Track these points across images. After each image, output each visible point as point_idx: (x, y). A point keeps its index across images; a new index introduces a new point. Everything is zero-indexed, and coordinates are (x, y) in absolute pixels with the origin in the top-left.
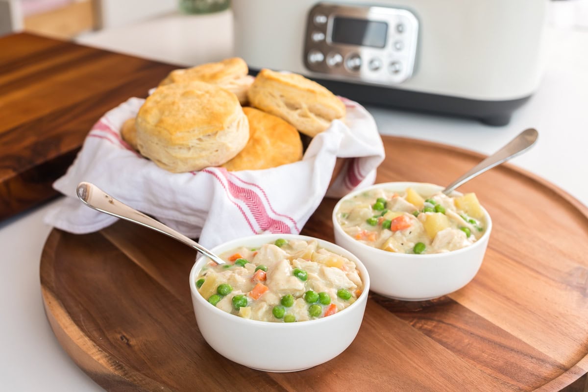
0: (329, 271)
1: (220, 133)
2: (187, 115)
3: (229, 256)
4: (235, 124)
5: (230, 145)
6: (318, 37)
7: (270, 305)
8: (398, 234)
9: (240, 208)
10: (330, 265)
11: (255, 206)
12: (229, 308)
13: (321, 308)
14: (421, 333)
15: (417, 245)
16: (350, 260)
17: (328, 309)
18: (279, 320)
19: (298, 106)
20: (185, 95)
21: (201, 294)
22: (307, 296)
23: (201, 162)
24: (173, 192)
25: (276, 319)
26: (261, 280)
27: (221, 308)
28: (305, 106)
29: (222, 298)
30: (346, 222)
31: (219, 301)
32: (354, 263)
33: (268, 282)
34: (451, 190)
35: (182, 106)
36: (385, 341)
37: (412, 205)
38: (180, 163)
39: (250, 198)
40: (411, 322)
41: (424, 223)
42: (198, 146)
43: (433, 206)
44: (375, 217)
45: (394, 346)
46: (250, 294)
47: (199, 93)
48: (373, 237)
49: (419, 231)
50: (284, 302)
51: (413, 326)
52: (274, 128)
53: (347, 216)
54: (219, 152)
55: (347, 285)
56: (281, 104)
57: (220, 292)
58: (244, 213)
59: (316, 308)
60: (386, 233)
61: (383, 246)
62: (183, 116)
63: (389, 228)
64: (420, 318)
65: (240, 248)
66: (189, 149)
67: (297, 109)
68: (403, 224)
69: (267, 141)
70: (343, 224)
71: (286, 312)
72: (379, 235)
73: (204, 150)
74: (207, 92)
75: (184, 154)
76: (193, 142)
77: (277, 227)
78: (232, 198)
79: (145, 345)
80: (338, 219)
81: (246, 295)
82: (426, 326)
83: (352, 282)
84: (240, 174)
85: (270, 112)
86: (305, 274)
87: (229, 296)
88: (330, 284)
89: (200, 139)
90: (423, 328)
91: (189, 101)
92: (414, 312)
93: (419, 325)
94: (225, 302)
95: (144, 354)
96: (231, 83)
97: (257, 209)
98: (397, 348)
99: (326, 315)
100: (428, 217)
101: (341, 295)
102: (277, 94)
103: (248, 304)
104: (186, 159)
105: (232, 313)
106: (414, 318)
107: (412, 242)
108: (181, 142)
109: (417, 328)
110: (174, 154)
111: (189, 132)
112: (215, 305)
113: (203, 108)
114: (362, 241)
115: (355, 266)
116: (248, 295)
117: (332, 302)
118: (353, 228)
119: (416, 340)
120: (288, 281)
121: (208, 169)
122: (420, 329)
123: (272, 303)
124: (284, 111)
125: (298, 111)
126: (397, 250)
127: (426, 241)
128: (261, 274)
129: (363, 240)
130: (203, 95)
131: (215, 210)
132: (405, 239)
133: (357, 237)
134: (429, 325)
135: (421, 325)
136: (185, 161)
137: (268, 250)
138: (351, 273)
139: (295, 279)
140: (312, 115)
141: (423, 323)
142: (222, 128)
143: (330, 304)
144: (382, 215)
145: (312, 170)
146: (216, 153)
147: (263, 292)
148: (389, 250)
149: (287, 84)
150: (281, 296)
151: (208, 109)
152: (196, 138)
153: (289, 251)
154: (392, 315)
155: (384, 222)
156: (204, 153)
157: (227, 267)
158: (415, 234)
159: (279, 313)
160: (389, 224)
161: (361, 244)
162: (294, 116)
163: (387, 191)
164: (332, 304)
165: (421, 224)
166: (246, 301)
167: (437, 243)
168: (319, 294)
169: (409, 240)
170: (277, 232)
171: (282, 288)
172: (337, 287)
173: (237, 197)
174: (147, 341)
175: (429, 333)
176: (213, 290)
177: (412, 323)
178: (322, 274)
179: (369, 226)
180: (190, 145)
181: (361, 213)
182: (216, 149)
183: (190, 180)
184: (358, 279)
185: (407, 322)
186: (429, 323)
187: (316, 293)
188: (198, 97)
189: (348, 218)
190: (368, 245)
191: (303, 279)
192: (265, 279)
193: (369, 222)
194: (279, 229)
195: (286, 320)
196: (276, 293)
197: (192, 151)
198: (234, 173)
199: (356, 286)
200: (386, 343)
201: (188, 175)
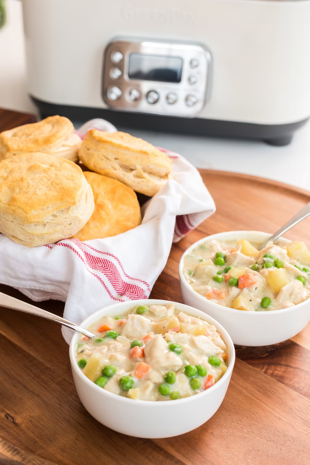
0: (198, 339)
1: (72, 207)
2: (38, 192)
3: (96, 328)
4: (84, 197)
5: (82, 218)
6: (116, 74)
7: (155, 383)
8: (246, 290)
9: (100, 279)
10: (197, 334)
11: (112, 275)
12: (117, 389)
13: (201, 381)
14: (273, 379)
15: (264, 300)
16: (211, 324)
17: (206, 381)
18: (165, 398)
19: (132, 168)
20: (31, 169)
21: (87, 376)
22: (187, 371)
23: (56, 237)
24: (32, 266)
25: (163, 397)
26: (140, 357)
27: (110, 391)
28: (139, 167)
29: (109, 379)
30: (194, 280)
31: (106, 383)
32: (214, 327)
33: (148, 359)
34: (278, 236)
35: (31, 183)
36: (244, 391)
37: (249, 258)
38: (36, 239)
39: (107, 268)
40: (262, 368)
41: (267, 278)
42: (53, 221)
43: (273, 261)
44: (219, 273)
45: (254, 396)
46: (135, 374)
47: (45, 166)
48: (223, 295)
49: (263, 285)
50: (168, 379)
51: (265, 372)
52: (113, 191)
53: (193, 273)
54: (72, 224)
55: (215, 351)
56: (117, 166)
57: (105, 374)
58: (103, 283)
59: (196, 382)
60: (235, 291)
61: (233, 304)
62: (35, 193)
63: (237, 285)
64: (270, 364)
65: (105, 318)
66: (45, 225)
67: (132, 170)
68: (250, 281)
69: (109, 205)
70: (192, 282)
71: (171, 389)
72: (228, 292)
73: (58, 224)
74: (52, 165)
75: (39, 230)
76: (48, 218)
77: (133, 292)
78: (90, 269)
79: (31, 421)
80: (186, 278)
81: (130, 375)
82: (276, 372)
83: (218, 348)
84: (92, 243)
85: (106, 175)
86: (181, 348)
87: (115, 377)
88: (201, 353)
89: (54, 216)
90: (274, 375)
91: (37, 176)
92: (263, 358)
93: (270, 371)
94: (112, 384)
95: (33, 432)
96: (63, 146)
97: (114, 277)
98: (257, 399)
99: (206, 388)
100: (270, 272)
101: (212, 363)
102: (112, 157)
103: (135, 384)
104: (42, 235)
105: (121, 394)
106: (264, 364)
107: (258, 297)
108: (36, 220)
109: (269, 375)
110: (30, 232)
111: (43, 209)
112: (103, 387)
113: (52, 184)
114: (213, 300)
115: (216, 329)
116: (133, 375)
117: (208, 373)
118: (203, 287)
119: (271, 387)
120: (167, 358)
121: (63, 242)
122: (272, 375)
123: (157, 381)
124: (120, 173)
125: (134, 172)
126: (248, 308)
127: (270, 295)
128: (139, 350)
129: (214, 298)
130: (49, 169)
131: (77, 282)
132: (252, 295)
133: (209, 297)
134: (279, 371)
135: (272, 371)
136: (41, 237)
137: (135, 321)
138: (215, 338)
139: (172, 354)
140: (145, 175)
141: (273, 369)
142: (74, 203)
143: (207, 376)
144: (226, 271)
145: (157, 232)
146: (69, 227)
147: (146, 370)
148: (241, 309)
149: (119, 147)
150: (164, 373)
151: (57, 184)
152: (51, 215)
153: (152, 318)
154: (244, 363)
155: (231, 280)
156: (58, 228)
157: (99, 341)
158: (260, 289)
159: (165, 391)
160: (236, 281)
161: (213, 303)
162: (129, 177)
163: (220, 241)
164: (209, 375)
165: (264, 279)
166: (132, 382)
167: (282, 297)
168: (197, 367)
169: (256, 296)
170: (135, 299)
171: (164, 365)
172: (207, 354)
173: (94, 268)
174: (31, 417)
175: (281, 379)
176: (98, 372)
177: (263, 371)
178: (193, 343)
179: (217, 284)
180: (46, 221)
181: (206, 271)
182: (69, 223)
183: (47, 254)
184: (222, 342)
185: (259, 370)
186: (279, 368)
187: (193, 367)
188: (45, 171)
189: (194, 275)
190: (219, 304)
191: (178, 353)
192: (143, 355)
193: (216, 279)
194: (136, 294)
195: (172, 397)
196: (158, 370)
197: (47, 227)
198: (86, 242)
199: (223, 351)
200: (247, 393)
201: (44, 249)
